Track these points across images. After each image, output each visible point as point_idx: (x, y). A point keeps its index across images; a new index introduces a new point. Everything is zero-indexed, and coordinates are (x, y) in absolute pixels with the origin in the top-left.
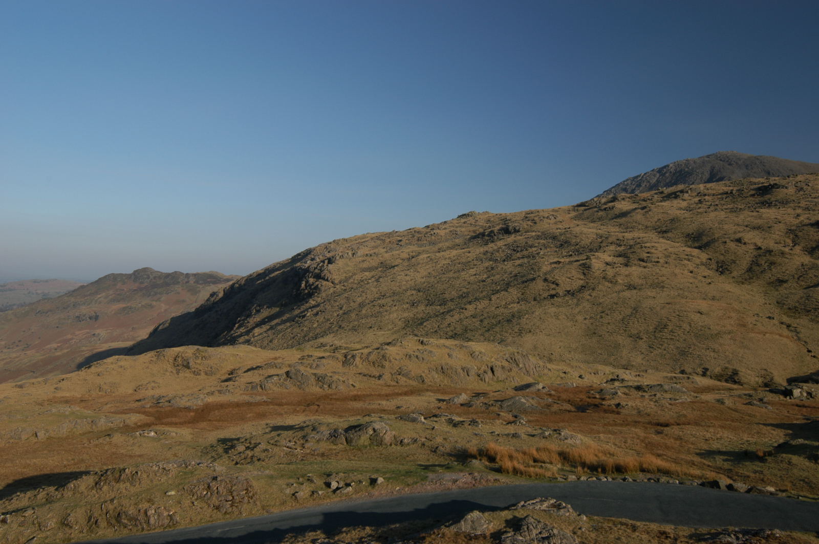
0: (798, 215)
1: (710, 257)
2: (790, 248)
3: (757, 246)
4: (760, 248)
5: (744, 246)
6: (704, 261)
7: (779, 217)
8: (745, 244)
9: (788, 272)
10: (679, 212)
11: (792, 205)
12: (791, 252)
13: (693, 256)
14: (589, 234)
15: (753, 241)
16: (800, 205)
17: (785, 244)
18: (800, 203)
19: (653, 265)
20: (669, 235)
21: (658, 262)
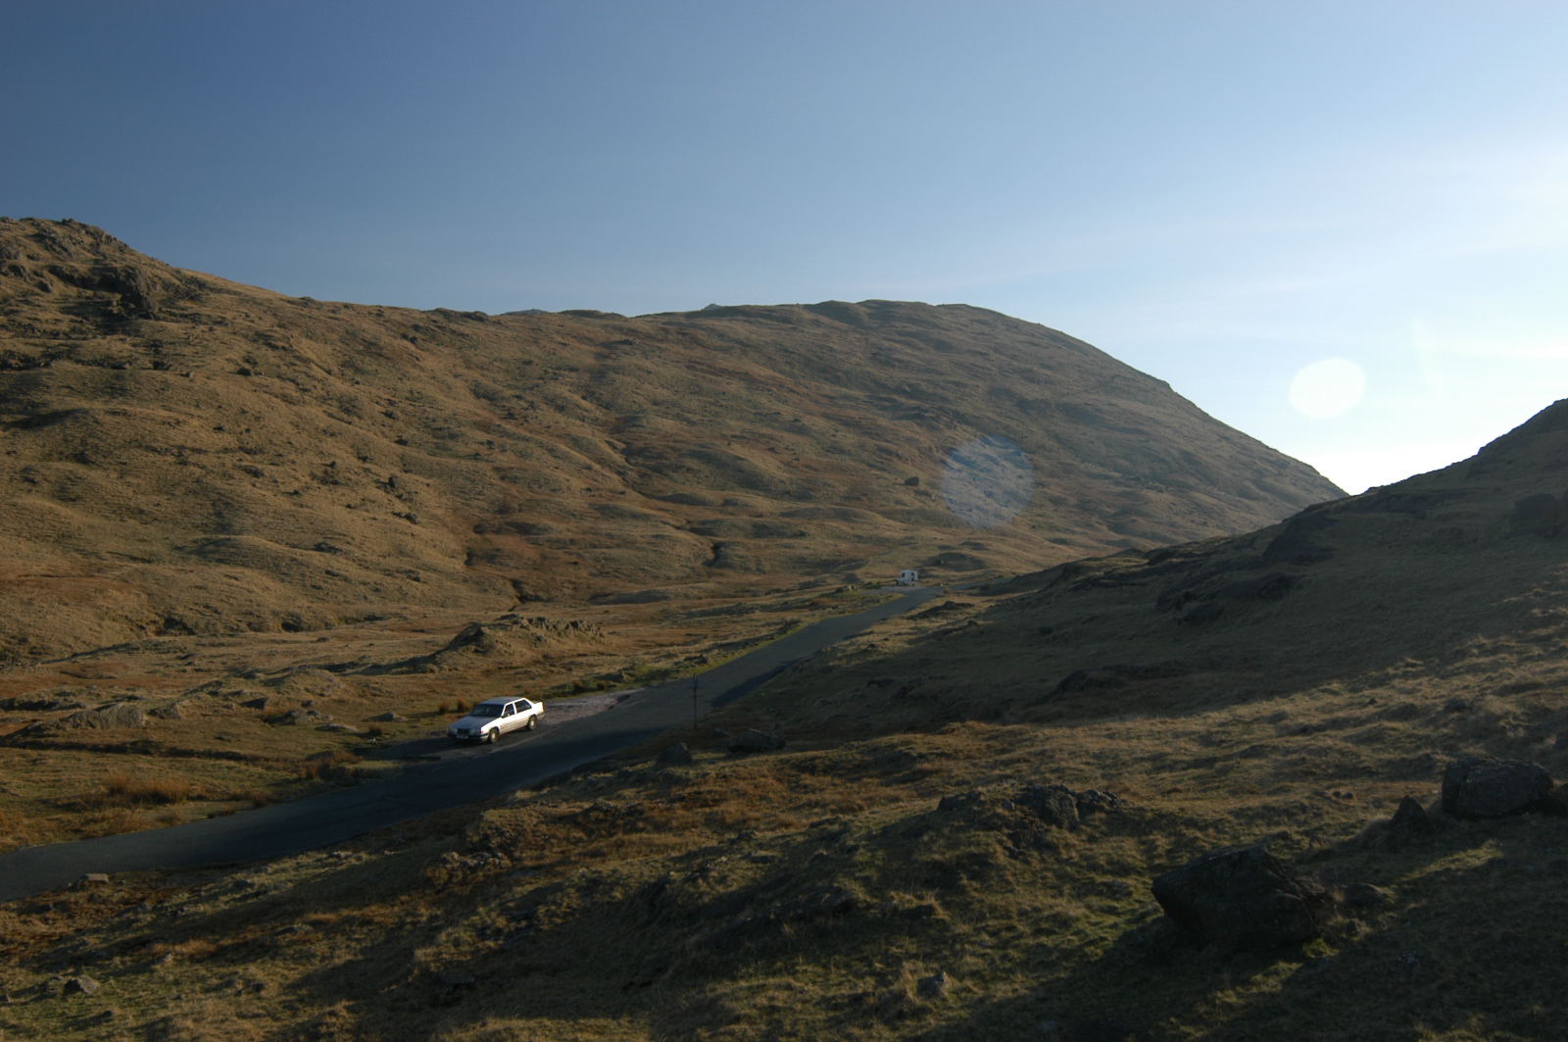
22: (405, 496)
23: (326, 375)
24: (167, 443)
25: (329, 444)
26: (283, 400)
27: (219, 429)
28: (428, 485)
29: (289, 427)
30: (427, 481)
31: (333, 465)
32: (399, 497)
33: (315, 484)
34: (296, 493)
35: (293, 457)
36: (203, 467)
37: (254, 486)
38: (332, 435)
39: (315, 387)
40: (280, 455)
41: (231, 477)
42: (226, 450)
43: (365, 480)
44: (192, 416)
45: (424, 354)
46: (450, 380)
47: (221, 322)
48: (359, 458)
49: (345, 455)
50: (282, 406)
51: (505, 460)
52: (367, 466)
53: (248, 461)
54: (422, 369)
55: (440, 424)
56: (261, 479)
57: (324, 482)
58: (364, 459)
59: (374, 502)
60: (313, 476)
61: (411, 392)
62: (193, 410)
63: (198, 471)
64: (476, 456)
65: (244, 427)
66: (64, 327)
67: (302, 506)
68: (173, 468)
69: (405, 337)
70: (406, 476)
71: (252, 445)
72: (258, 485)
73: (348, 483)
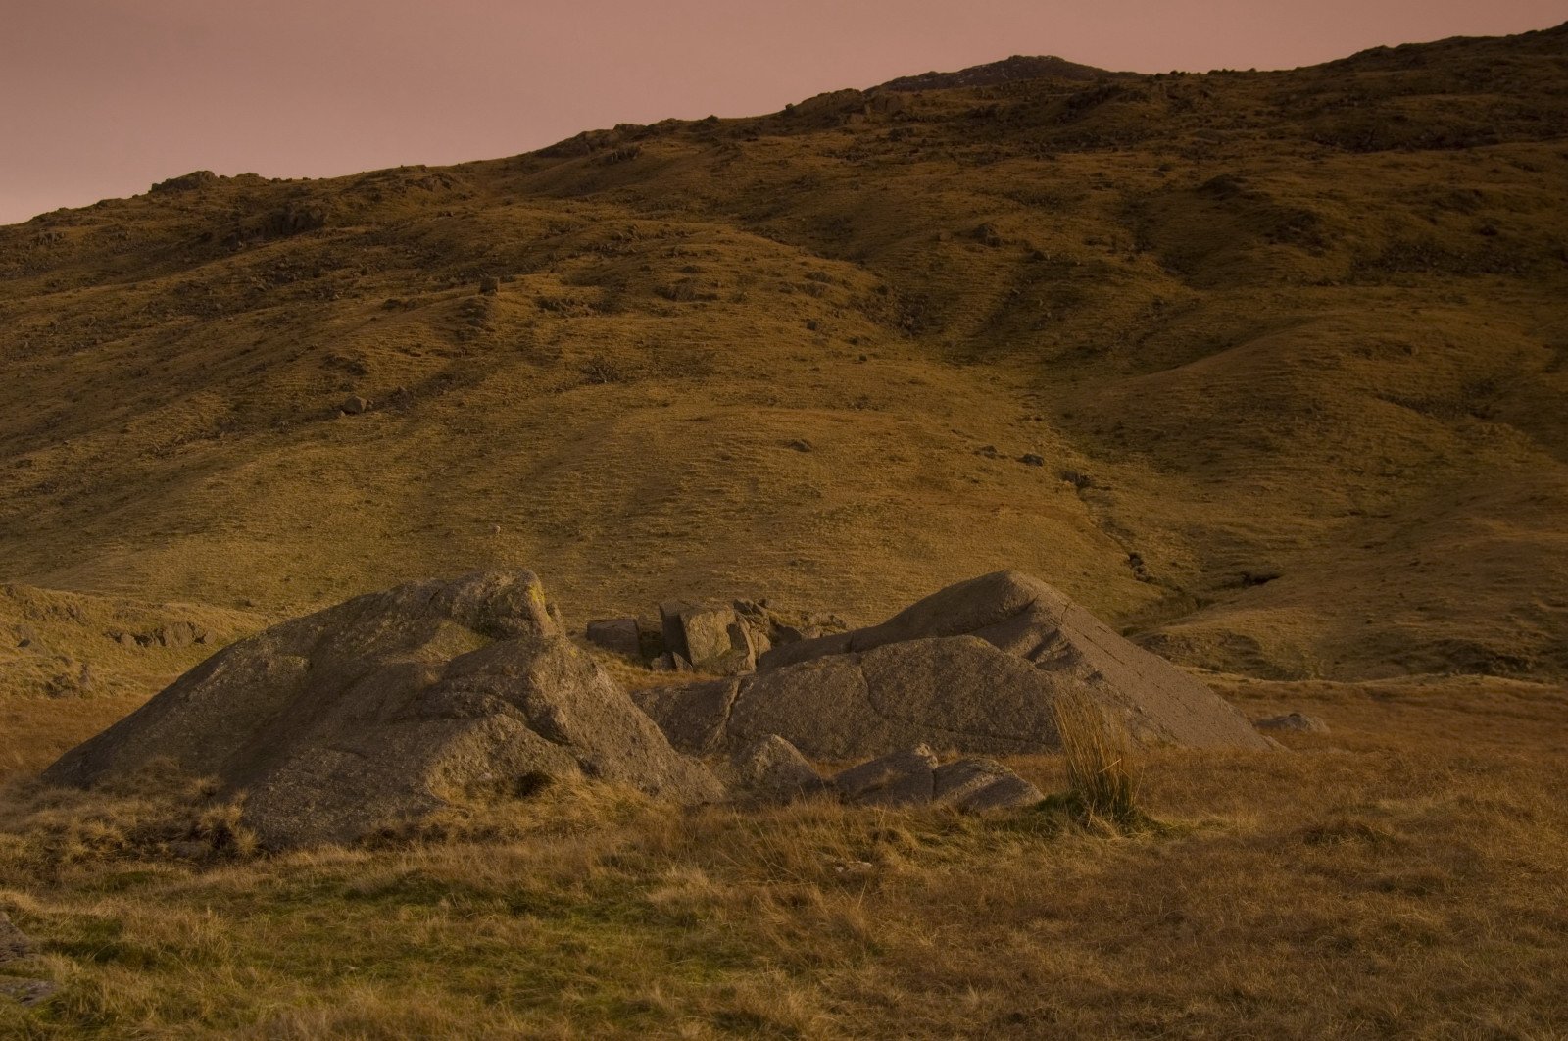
0: (1165, 168)
1: (883, 282)
2: (1126, 256)
3: (1031, 250)
4: (1038, 256)
5: (990, 250)
6: (862, 295)
7: (1108, 172)
8: (994, 243)
9: (1110, 324)
10: (825, 161)
11: (1152, 143)
12: (1127, 266)
13: (829, 280)
14: (526, 224)
15: (1020, 235)
16: (1174, 142)
17: (1114, 244)
18: (1176, 138)
19: (695, 307)
20: (776, 223)
21: (712, 297)
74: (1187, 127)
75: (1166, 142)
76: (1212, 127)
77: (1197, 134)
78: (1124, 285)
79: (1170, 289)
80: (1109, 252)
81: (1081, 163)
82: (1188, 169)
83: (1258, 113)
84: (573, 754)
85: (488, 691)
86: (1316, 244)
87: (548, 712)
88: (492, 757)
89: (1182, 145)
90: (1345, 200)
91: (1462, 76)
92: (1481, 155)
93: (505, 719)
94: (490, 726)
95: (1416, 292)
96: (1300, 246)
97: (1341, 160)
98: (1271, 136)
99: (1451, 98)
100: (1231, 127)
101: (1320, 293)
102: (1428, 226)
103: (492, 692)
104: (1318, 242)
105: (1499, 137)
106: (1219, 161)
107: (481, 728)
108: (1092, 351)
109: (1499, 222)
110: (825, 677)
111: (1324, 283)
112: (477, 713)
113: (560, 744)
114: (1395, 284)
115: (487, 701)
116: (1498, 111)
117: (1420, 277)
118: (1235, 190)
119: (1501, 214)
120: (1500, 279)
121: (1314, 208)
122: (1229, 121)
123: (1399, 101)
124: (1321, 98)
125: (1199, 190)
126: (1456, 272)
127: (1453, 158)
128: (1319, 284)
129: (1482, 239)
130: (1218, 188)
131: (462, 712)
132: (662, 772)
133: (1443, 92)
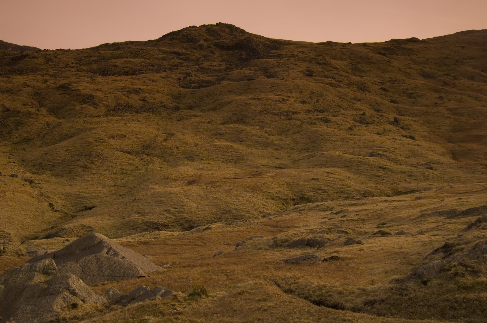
0: (46, 81)
2: (36, 109)
3: (5, 108)
4: (8, 110)
7: (28, 82)
9: (33, 131)
11: (40, 72)
12: (37, 112)
17: (32, 105)
18: (48, 71)
22: (405, 127)
23: (347, 74)
24: (280, 110)
25: (358, 105)
26: (331, 86)
27: (304, 102)
28: (415, 121)
29: (337, 99)
30: (414, 119)
31: (364, 114)
32: (402, 128)
33: (358, 124)
34: (350, 128)
35: (342, 112)
36: (300, 120)
37: (328, 127)
38: (359, 100)
39: (344, 79)
40: (336, 112)
41: (315, 124)
42: (309, 111)
43: (382, 121)
44: (290, 97)
45: (392, 60)
46: (408, 70)
47: (292, 56)
48: (375, 110)
49: (368, 110)
50: (331, 89)
51: (452, 105)
52: (380, 114)
53: (321, 116)
54: (394, 67)
55: (410, 91)
56: (330, 124)
57: (361, 122)
58: (378, 111)
59: (390, 131)
60: (356, 121)
61: (390, 78)
62: (289, 94)
63: (298, 123)
64: (436, 104)
65: (315, 100)
66: (223, 67)
67: (355, 135)
68: (285, 122)
69: (380, 53)
70: (402, 117)
71: (321, 108)
72: (329, 126)
73: (373, 122)
74: (51, 67)
75: (45, 72)
76: (59, 67)
77: (55, 70)
78: (37, 118)
79: (51, 119)
80: (31, 108)
81: (18, 79)
82: (53, 81)
83: (73, 63)
84: (79, 298)
85: (61, 288)
86: (95, 105)
87: (74, 290)
88: (64, 301)
89: (50, 73)
90: (102, 91)
91: (132, 53)
92: (140, 77)
93: (66, 293)
94: (63, 295)
95: (125, 118)
96: (90, 105)
97: (99, 79)
98: (77, 70)
99: (129, 60)
100: (65, 67)
101: (97, 119)
102: (127, 99)
103: (62, 288)
104: (95, 104)
105: (144, 71)
106: (62, 79)
107: (61, 296)
108: (28, 140)
109: (146, 97)
110: (71, 268)
111: (98, 116)
112: (59, 293)
113: (77, 296)
114: (119, 116)
115: (61, 290)
116: (143, 64)
117: (126, 114)
118: (69, 88)
119: (147, 95)
120: (148, 114)
121: (93, 94)
122: (64, 66)
123: (114, 60)
124: (91, 59)
125: (58, 88)
126: (136, 112)
127: (132, 78)
128: (97, 117)
129: (142, 102)
130: (64, 88)
131: (55, 293)
132: (95, 299)
133: (127, 58)
